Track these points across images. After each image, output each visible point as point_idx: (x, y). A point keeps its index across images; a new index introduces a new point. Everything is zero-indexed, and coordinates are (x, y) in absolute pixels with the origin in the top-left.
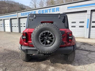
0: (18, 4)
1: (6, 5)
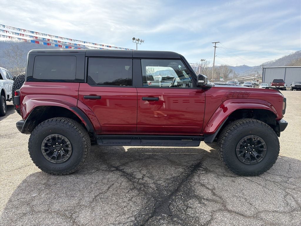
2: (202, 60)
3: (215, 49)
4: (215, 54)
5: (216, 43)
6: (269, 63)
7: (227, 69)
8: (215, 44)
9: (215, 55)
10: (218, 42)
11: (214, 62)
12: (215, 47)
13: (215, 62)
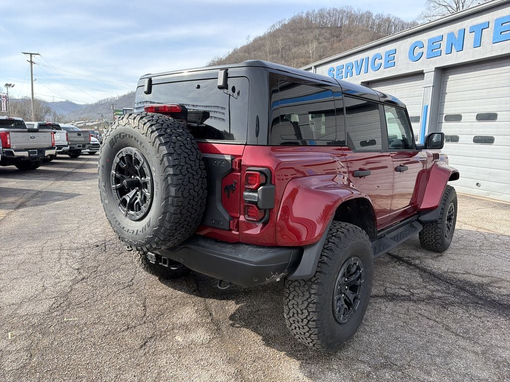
0: (367, 21)
1: (310, 36)
2: (7, 85)
3: (32, 67)
4: (32, 76)
5: (31, 54)
6: (109, 100)
7: (39, 105)
8: (31, 56)
9: (34, 79)
10: (36, 54)
11: (32, 90)
12: (31, 62)
13: (34, 92)
